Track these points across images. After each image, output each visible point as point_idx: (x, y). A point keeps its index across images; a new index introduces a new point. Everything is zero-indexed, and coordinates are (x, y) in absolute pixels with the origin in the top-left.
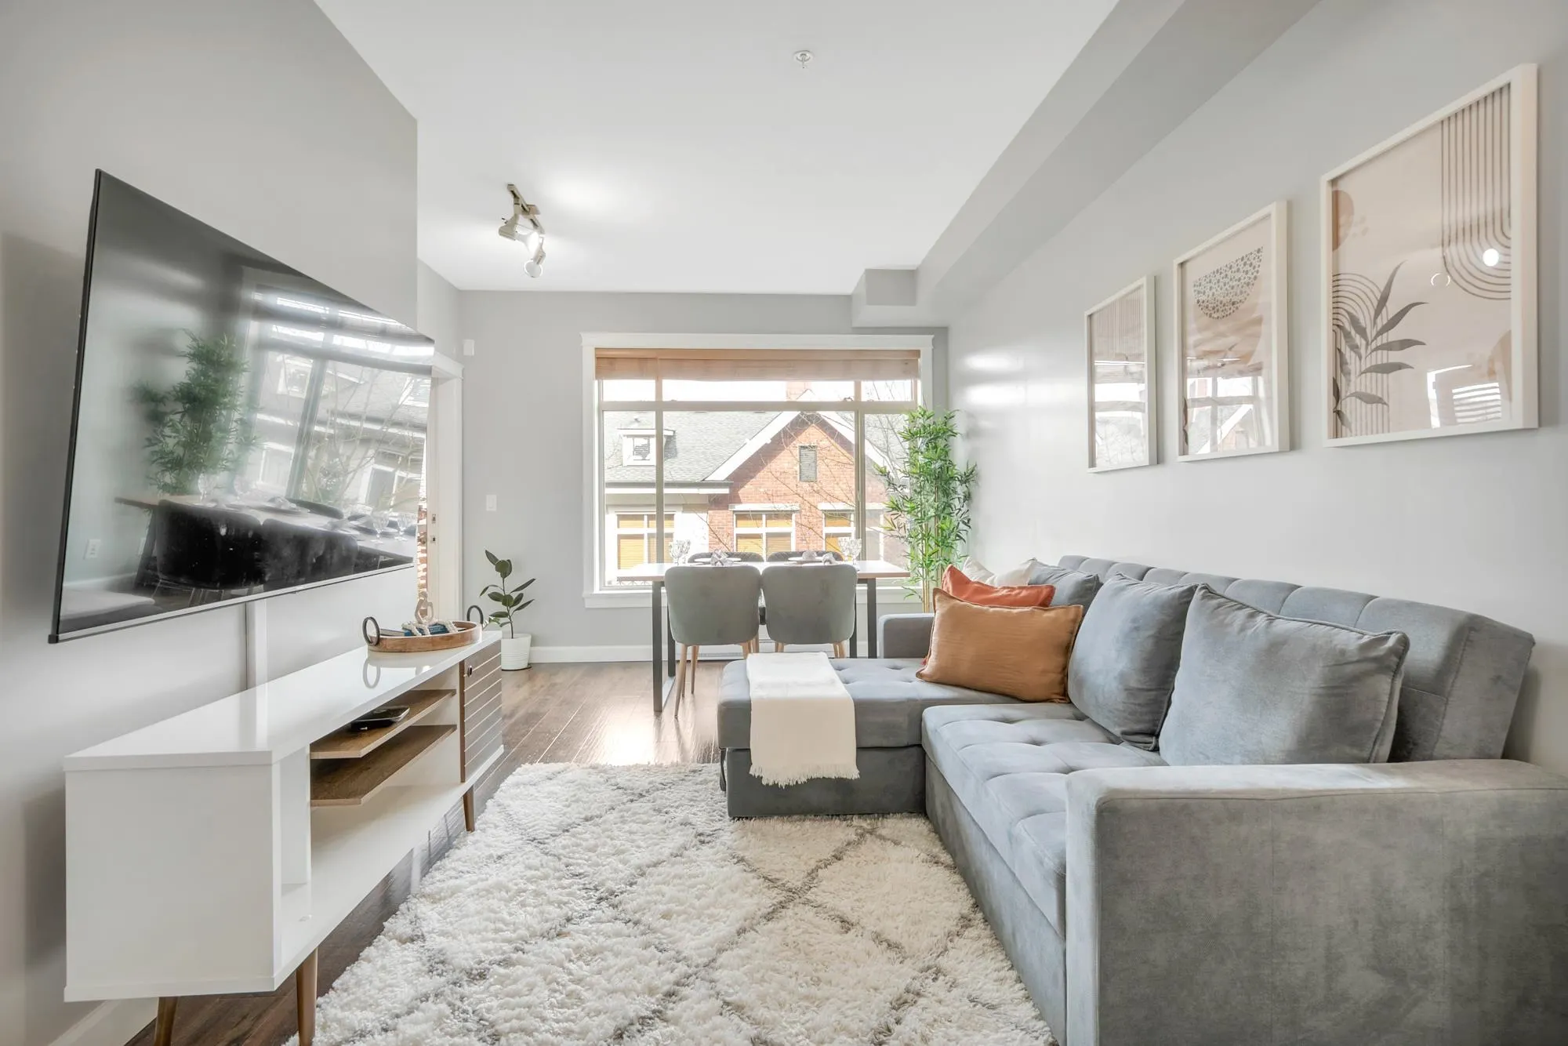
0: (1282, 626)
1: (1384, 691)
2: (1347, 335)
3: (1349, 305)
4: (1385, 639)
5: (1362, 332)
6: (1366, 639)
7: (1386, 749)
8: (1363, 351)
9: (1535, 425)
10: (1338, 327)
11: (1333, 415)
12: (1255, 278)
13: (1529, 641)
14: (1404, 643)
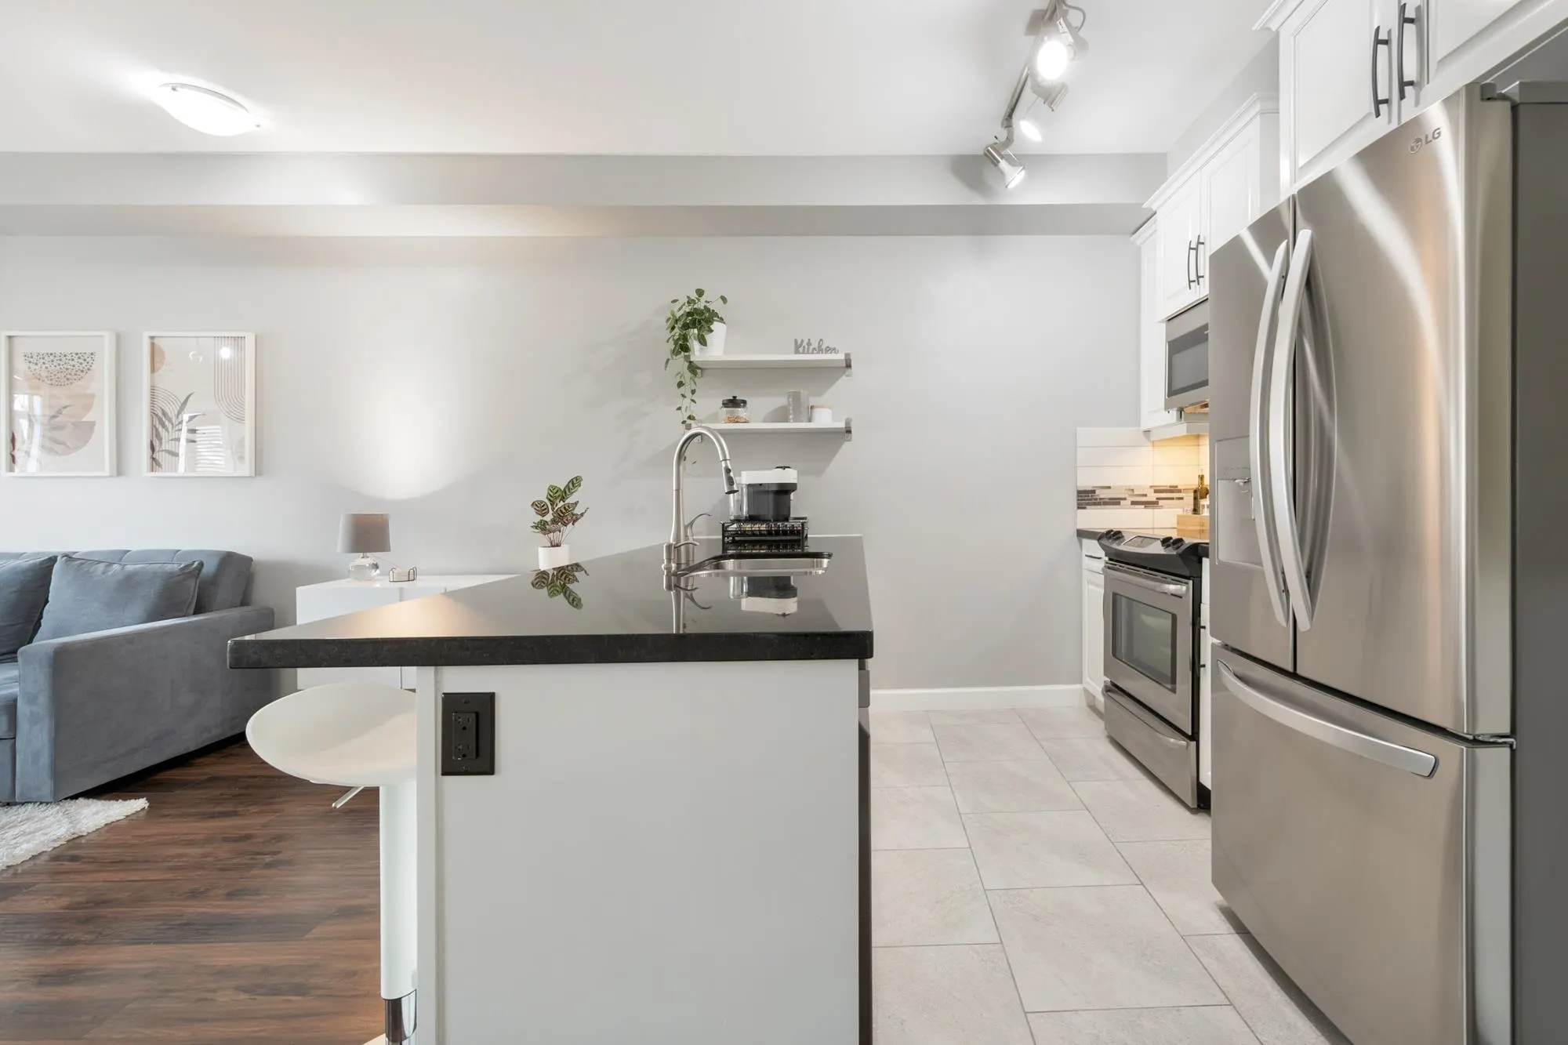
0: (130, 568)
1: (192, 585)
2: (160, 420)
3: (160, 403)
4: (192, 564)
5: (170, 420)
6: (182, 566)
7: (192, 610)
8: (170, 430)
9: (253, 475)
10: (153, 414)
11: (150, 460)
12: (89, 369)
13: (250, 560)
14: (201, 564)
